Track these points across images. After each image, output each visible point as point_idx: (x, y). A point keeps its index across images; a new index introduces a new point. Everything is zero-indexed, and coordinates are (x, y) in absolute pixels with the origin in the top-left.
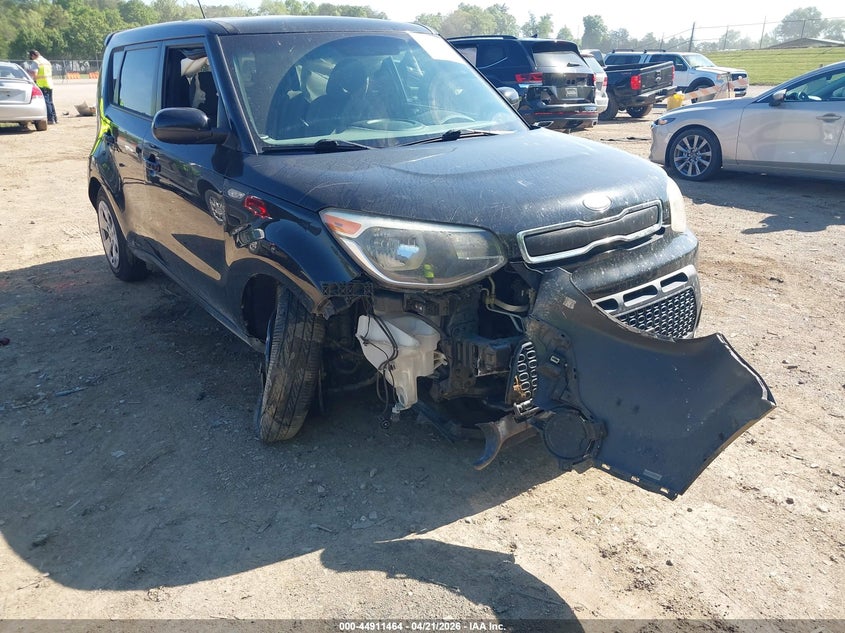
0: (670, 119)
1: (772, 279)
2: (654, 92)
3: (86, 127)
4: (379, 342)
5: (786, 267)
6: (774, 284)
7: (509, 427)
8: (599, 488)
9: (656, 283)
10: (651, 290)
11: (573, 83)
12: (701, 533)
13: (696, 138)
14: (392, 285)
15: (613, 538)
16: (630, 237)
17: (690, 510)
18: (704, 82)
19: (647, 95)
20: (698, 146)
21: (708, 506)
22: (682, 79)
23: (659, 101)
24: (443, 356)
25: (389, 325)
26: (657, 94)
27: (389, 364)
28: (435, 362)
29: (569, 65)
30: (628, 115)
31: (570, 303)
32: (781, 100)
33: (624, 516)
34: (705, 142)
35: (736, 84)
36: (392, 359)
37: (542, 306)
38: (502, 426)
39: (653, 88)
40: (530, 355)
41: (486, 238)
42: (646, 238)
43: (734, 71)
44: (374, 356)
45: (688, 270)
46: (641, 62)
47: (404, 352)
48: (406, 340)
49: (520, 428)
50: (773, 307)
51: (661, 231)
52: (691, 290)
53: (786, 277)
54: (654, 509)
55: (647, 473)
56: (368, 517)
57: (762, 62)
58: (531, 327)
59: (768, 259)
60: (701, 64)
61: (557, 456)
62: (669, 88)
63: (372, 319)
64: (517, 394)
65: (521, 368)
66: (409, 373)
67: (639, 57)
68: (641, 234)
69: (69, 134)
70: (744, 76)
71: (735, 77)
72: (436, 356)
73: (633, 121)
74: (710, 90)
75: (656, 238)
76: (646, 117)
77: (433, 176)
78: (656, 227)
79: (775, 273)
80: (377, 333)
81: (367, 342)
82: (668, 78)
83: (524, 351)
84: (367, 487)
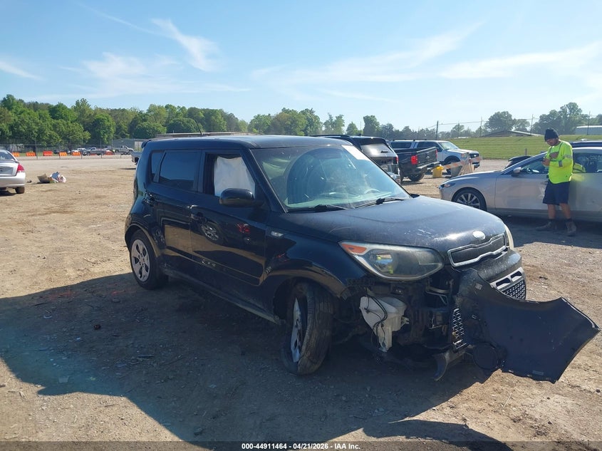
0: (452, 184)
1: (540, 277)
2: (425, 166)
3: (50, 190)
4: (376, 311)
5: (547, 271)
6: (543, 281)
7: (450, 356)
8: (495, 390)
9: (508, 276)
10: (507, 281)
11: (385, 163)
12: (559, 409)
13: (470, 195)
14: (386, 279)
15: (515, 413)
16: (494, 253)
17: (548, 398)
18: (453, 158)
19: (421, 168)
20: (471, 200)
21: (557, 396)
22: (441, 157)
23: (430, 170)
24: (406, 319)
25: (382, 302)
26: (428, 167)
27: (381, 323)
28: (402, 323)
29: (382, 152)
30: (409, 180)
31: (479, 287)
32: (519, 173)
33: (515, 403)
34: (475, 198)
35: (474, 160)
36: (383, 320)
37: (463, 288)
38: (447, 355)
39: (425, 163)
40: (458, 316)
41: (433, 253)
42: (501, 254)
43: (471, 152)
44: (370, 319)
45: (520, 270)
46: (412, 148)
47: (390, 316)
48: (391, 309)
49: (455, 356)
50: (547, 293)
51: (506, 250)
52: (524, 280)
53: (548, 276)
54: (529, 399)
55: (534, 372)
56: (378, 410)
57: (482, 145)
58: (458, 300)
59: (533, 266)
60: (451, 148)
61: (482, 368)
62: (435, 163)
63: (370, 299)
64: (454, 337)
65: (455, 323)
66: (390, 329)
67: (410, 143)
68: (499, 251)
69: (42, 196)
70: (478, 155)
71: (472, 155)
72: (402, 319)
73: (413, 184)
74: (459, 164)
75: (504, 253)
76: (421, 181)
77: (393, 223)
78: (504, 247)
79: (541, 274)
80: (374, 305)
81: (368, 311)
82: (434, 157)
83: (456, 313)
84: (369, 397)
